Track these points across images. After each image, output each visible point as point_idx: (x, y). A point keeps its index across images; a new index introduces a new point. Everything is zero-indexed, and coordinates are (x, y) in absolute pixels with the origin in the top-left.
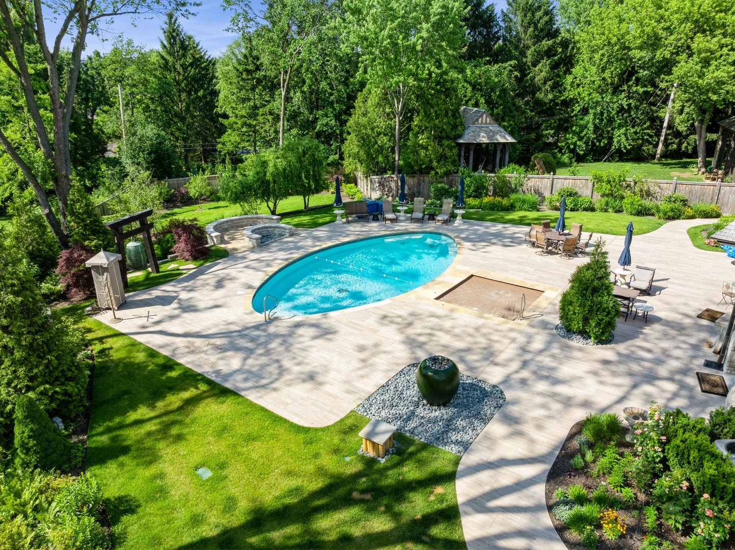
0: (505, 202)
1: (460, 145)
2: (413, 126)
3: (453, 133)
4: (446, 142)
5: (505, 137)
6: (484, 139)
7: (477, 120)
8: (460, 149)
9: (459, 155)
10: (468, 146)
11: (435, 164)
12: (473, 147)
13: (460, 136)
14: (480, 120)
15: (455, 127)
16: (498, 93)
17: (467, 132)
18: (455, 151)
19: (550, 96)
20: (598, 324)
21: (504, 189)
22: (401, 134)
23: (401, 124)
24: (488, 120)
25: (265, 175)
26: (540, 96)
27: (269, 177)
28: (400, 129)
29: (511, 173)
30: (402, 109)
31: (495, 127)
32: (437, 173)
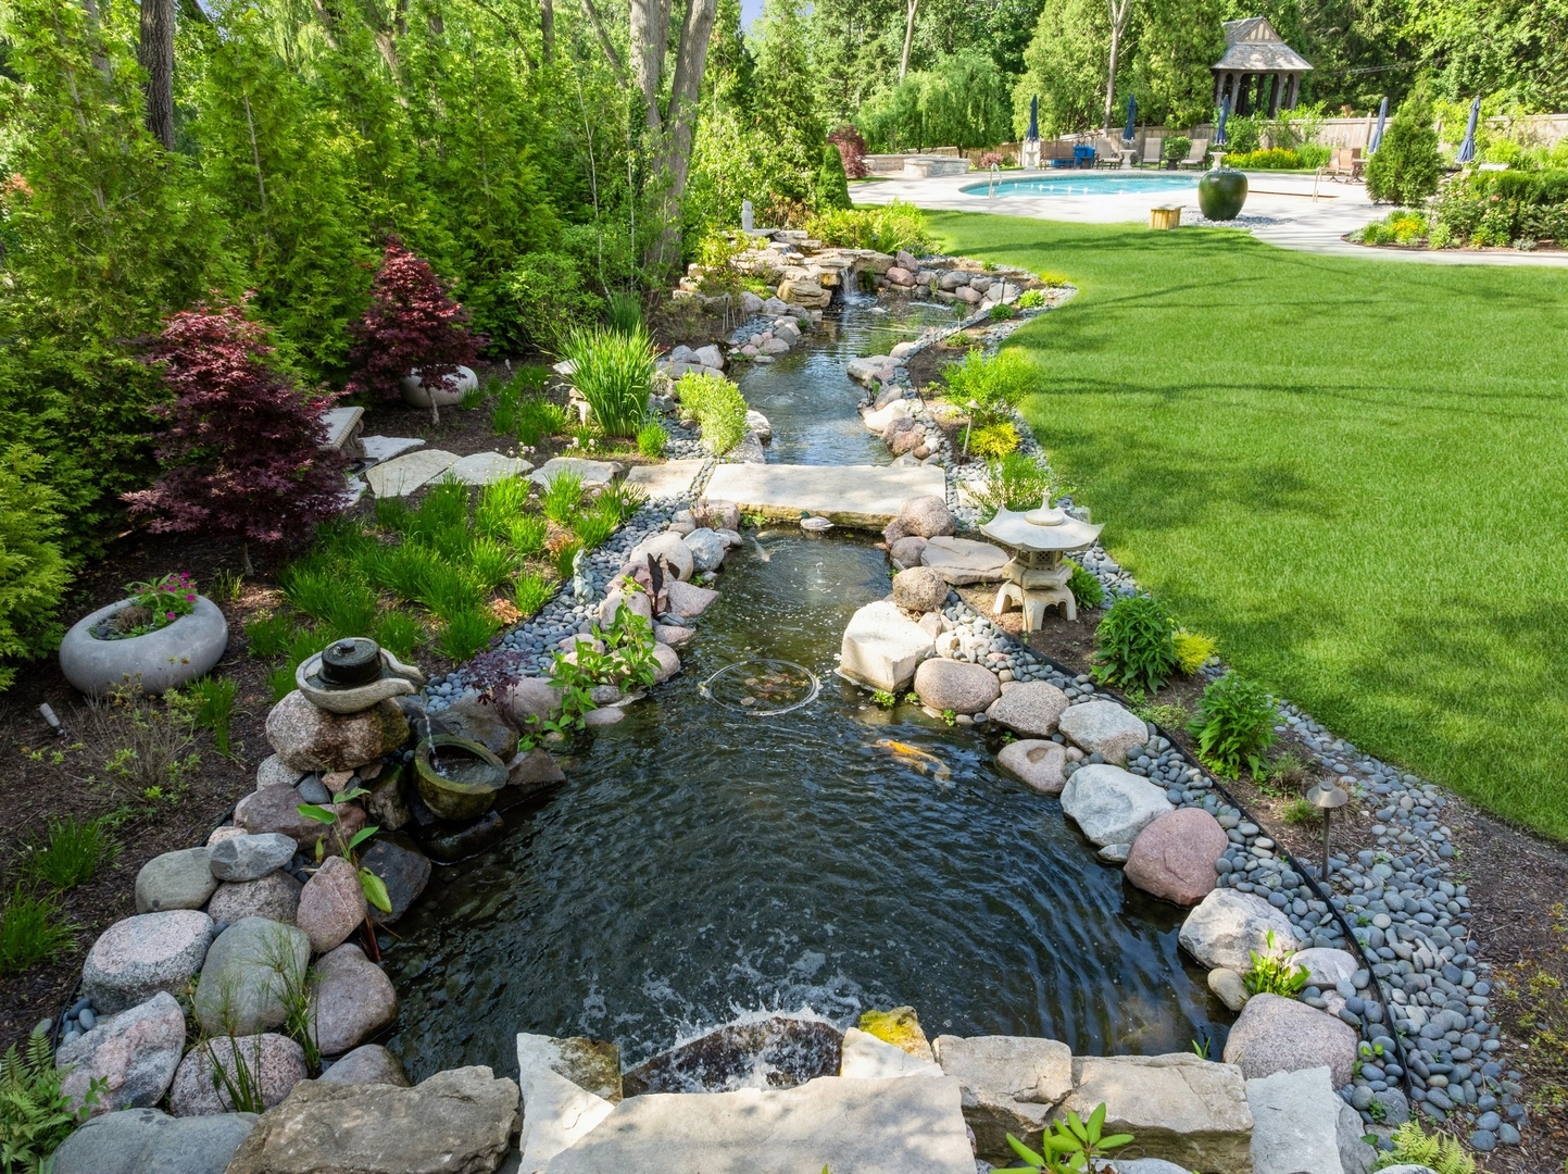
0: (1288, 155)
1: (1216, 73)
2: (1141, 45)
3: (1209, 52)
4: (1196, 68)
5: (1291, 62)
6: (1256, 63)
7: (1249, 34)
8: (1216, 81)
9: (1215, 90)
10: (1230, 75)
11: (1175, 104)
12: (1238, 78)
13: (1218, 59)
14: (1253, 34)
15: (1211, 42)
16: (1281, 12)
17: (1230, 53)
18: (1210, 81)
19: (1378, 29)
20: (1415, 177)
21: (1286, 138)
22: (1117, 62)
23: (1120, 45)
24: (1267, 33)
25: (915, 103)
26: (1360, 28)
27: (922, 106)
28: (1117, 54)
29: (1301, 119)
30: (1123, 21)
31: (1280, 46)
32: (1176, 118)
